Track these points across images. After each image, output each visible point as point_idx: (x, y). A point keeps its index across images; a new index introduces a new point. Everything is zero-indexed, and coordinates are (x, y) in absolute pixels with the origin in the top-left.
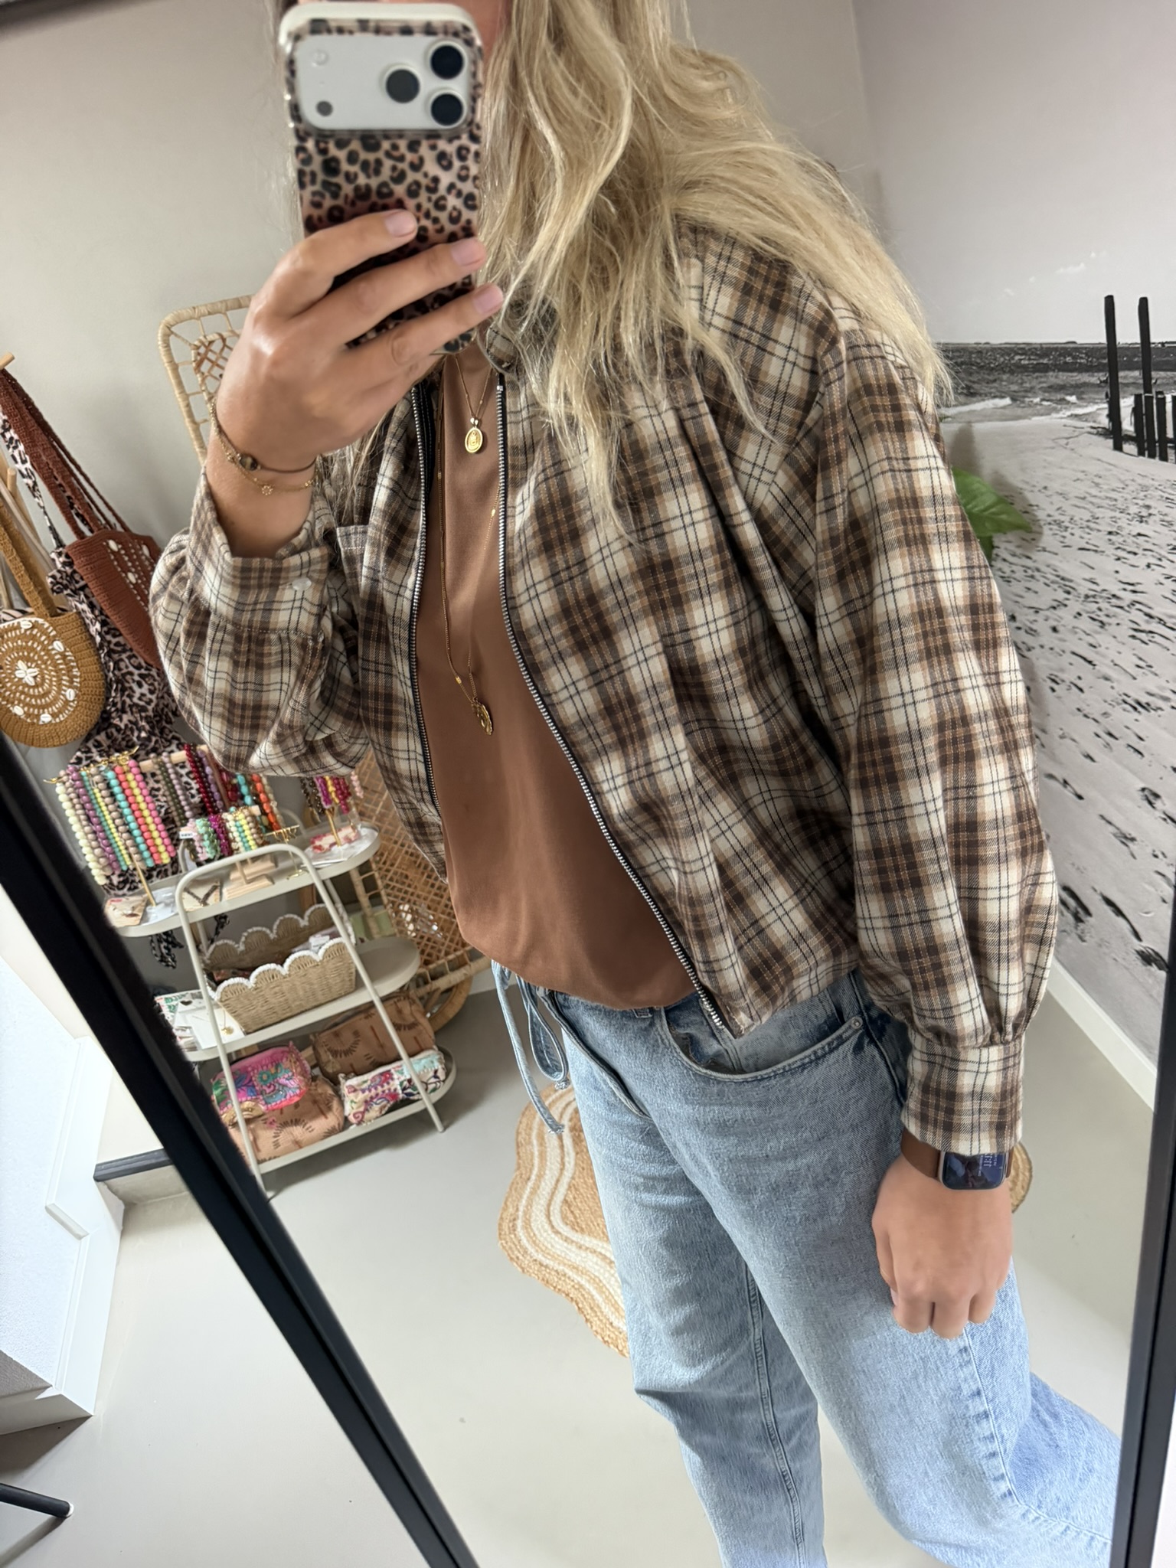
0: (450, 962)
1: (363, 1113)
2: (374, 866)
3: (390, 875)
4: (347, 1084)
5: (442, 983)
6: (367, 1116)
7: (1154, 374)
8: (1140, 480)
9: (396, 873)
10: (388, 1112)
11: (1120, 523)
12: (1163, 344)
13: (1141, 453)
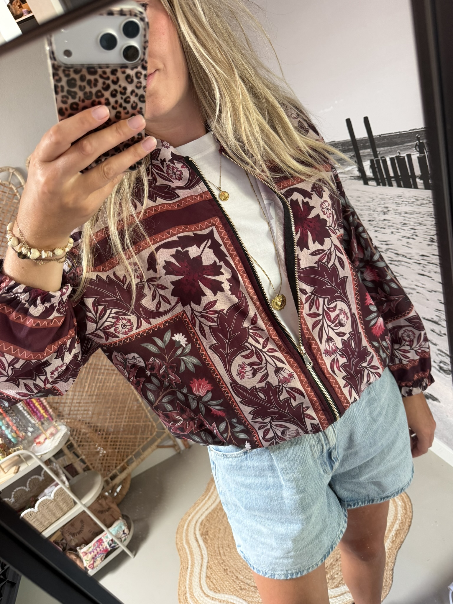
0: (118, 470)
1: (93, 564)
2: (71, 438)
3: (79, 440)
4: (82, 551)
5: (117, 480)
6: (95, 564)
7: (378, 149)
8: (380, 196)
9: (82, 438)
10: (105, 559)
11: (374, 216)
12: (380, 136)
13: (378, 184)
